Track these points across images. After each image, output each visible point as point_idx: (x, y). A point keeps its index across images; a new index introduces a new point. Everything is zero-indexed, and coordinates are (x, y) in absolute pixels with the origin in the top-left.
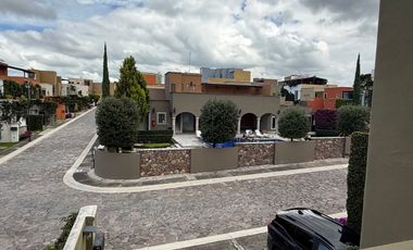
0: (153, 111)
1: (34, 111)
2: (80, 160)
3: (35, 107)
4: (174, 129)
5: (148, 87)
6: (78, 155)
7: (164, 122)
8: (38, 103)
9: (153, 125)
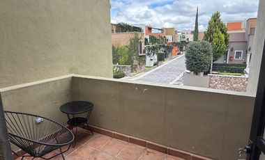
0: (232, 50)
1: (161, 51)
2: (178, 78)
3: (162, 49)
4: (248, 63)
5: (228, 32)
6: (178, 75)
7: (241, 58)
8: (164, 46)
9: (230, 60)
